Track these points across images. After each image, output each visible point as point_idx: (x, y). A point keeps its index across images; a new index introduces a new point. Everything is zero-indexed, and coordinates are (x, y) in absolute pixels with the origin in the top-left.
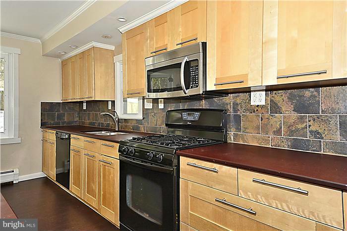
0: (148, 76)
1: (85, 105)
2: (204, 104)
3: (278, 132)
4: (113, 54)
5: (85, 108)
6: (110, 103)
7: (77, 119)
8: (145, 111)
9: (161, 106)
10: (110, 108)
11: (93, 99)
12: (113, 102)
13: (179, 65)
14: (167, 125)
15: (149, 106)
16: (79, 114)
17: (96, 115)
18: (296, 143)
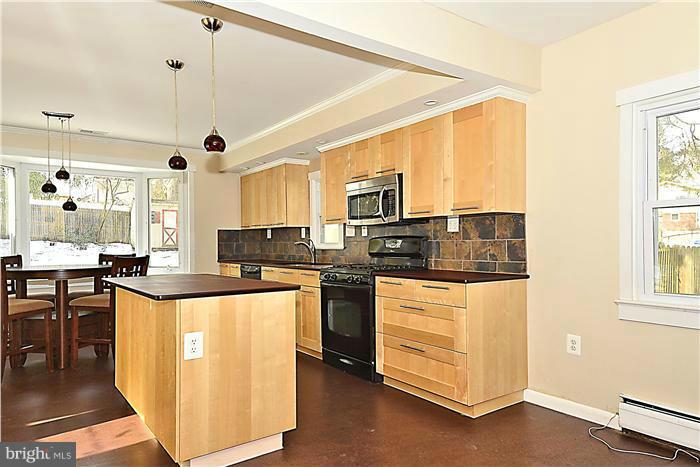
0: (350, 204)
1: (269, 232)
2: (408, 231)
3: (468, 257)
4: (308, 170)
5: (269, 236)
6: (303, 230)
7: (258, 252)
8: (346, 239)
9: (365, 233)
10: (303, 236)
11: (284, 226)
12: (308, 229)
13: (378, 193)
14: (370, 254)
15: (351, 232)
16: (261, 244)
17: (285, 245)
18: (481, 266)
